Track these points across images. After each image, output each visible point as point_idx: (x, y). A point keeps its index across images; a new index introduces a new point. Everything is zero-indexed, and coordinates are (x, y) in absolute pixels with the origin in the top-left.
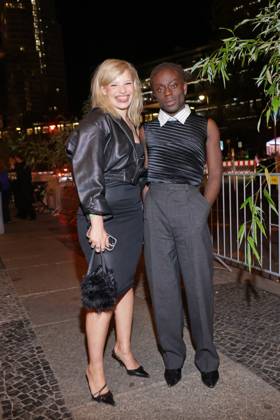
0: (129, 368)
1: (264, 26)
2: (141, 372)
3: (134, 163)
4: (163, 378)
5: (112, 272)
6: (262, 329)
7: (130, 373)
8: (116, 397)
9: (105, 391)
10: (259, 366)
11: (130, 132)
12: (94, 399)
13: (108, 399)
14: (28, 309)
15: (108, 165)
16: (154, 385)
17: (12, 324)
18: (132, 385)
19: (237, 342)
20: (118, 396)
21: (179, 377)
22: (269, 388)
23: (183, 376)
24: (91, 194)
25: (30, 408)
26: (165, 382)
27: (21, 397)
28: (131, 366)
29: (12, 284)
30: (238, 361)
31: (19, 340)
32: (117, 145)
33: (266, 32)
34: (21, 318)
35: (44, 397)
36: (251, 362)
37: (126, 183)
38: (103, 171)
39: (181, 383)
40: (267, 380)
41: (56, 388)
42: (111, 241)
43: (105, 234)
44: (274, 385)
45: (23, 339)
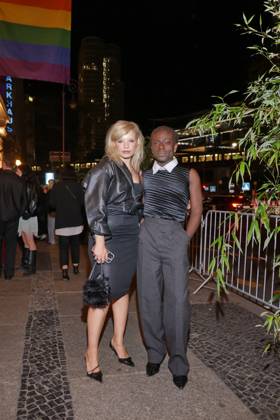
0: (120, 357)
1: (254, 96)
2: (129, 362)
3: (132, 198)
4: (145, 368)
5: (107, 279)
6: (238, 344)
7: (121, 361)
8: (104, 377)
9: (97, 371)
10: (226, 373)
11: (130, 175)
12: (88, 375)
13: (98, 377)
14: (60, 302)
15: (111, 199)
16: (136, 373)
17: (46, 312)
18: (120, 370)
19: (214, 351)
20: (107, 376)
21: (157, 370)
22: (228, 391)
23: (161, 370)
24: (96, 220)
25: (42, 374)
26: (145, 372)
27: (37, 365)
28: (122, 355)
29: (53, 283)
30: (210, 366)
31: (47, 324)
32: (118, 184)
33: (255, 101)
34: (53, 308)
35: (54, 367)
36: (221, 369)
37: (125, 213)
38: (106, 203)
39: (157, 375)
40: (228, 385)
41: (64, 363)
42: (110, 256)
43: (105, 250)
44: (233, 390)
45: (50, 323)
